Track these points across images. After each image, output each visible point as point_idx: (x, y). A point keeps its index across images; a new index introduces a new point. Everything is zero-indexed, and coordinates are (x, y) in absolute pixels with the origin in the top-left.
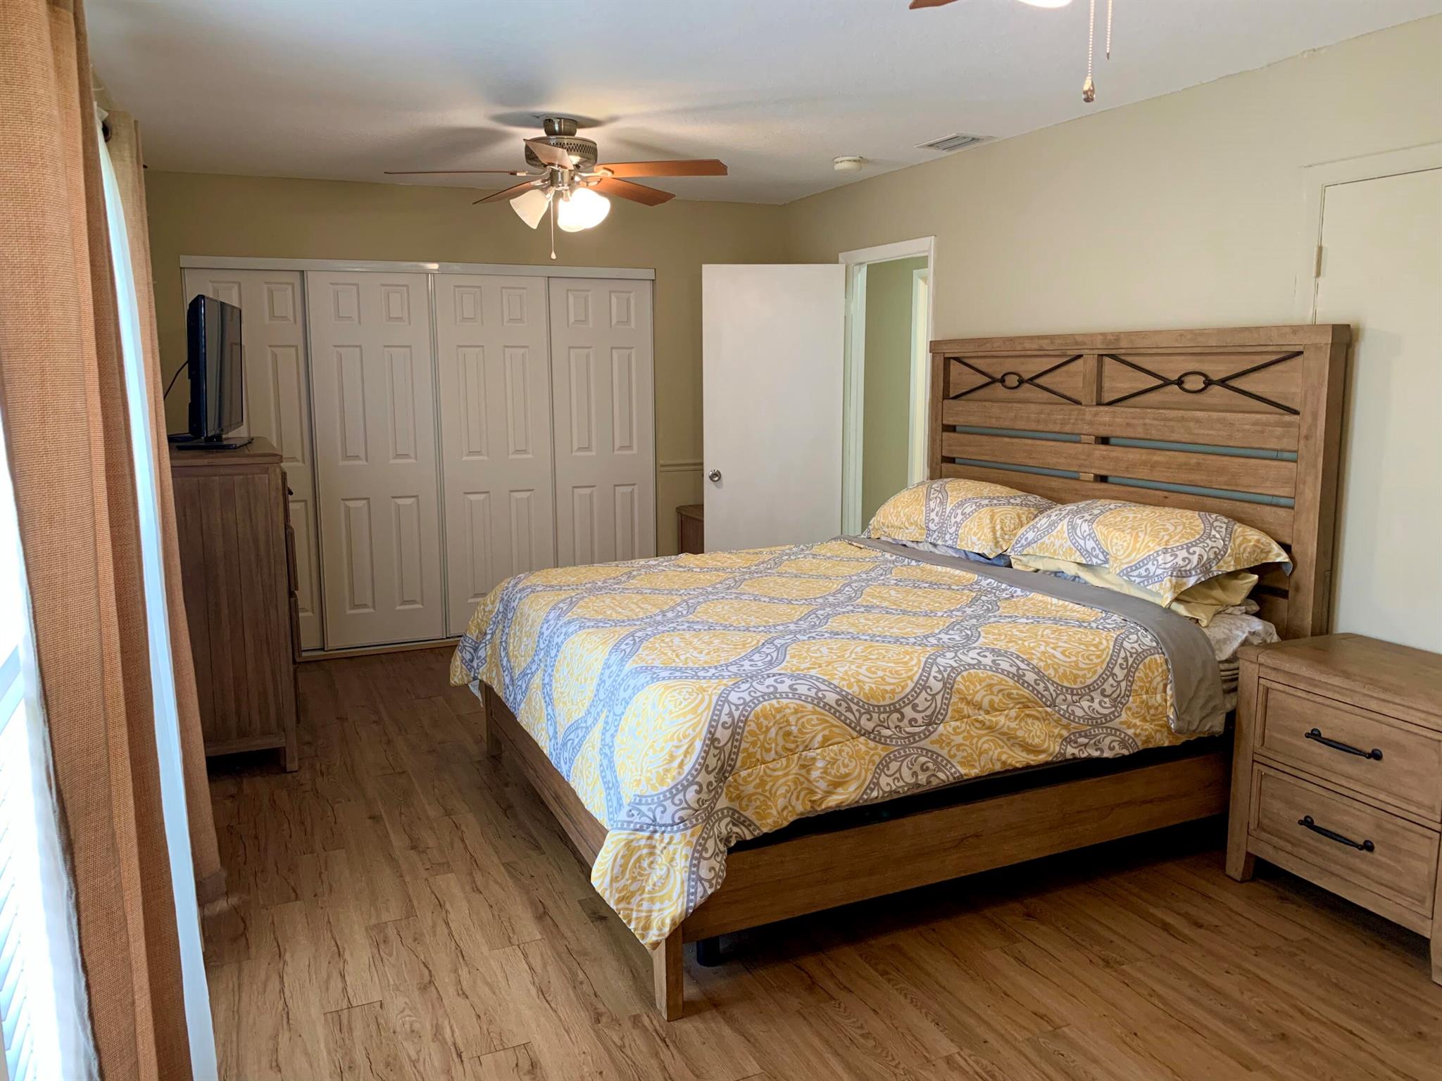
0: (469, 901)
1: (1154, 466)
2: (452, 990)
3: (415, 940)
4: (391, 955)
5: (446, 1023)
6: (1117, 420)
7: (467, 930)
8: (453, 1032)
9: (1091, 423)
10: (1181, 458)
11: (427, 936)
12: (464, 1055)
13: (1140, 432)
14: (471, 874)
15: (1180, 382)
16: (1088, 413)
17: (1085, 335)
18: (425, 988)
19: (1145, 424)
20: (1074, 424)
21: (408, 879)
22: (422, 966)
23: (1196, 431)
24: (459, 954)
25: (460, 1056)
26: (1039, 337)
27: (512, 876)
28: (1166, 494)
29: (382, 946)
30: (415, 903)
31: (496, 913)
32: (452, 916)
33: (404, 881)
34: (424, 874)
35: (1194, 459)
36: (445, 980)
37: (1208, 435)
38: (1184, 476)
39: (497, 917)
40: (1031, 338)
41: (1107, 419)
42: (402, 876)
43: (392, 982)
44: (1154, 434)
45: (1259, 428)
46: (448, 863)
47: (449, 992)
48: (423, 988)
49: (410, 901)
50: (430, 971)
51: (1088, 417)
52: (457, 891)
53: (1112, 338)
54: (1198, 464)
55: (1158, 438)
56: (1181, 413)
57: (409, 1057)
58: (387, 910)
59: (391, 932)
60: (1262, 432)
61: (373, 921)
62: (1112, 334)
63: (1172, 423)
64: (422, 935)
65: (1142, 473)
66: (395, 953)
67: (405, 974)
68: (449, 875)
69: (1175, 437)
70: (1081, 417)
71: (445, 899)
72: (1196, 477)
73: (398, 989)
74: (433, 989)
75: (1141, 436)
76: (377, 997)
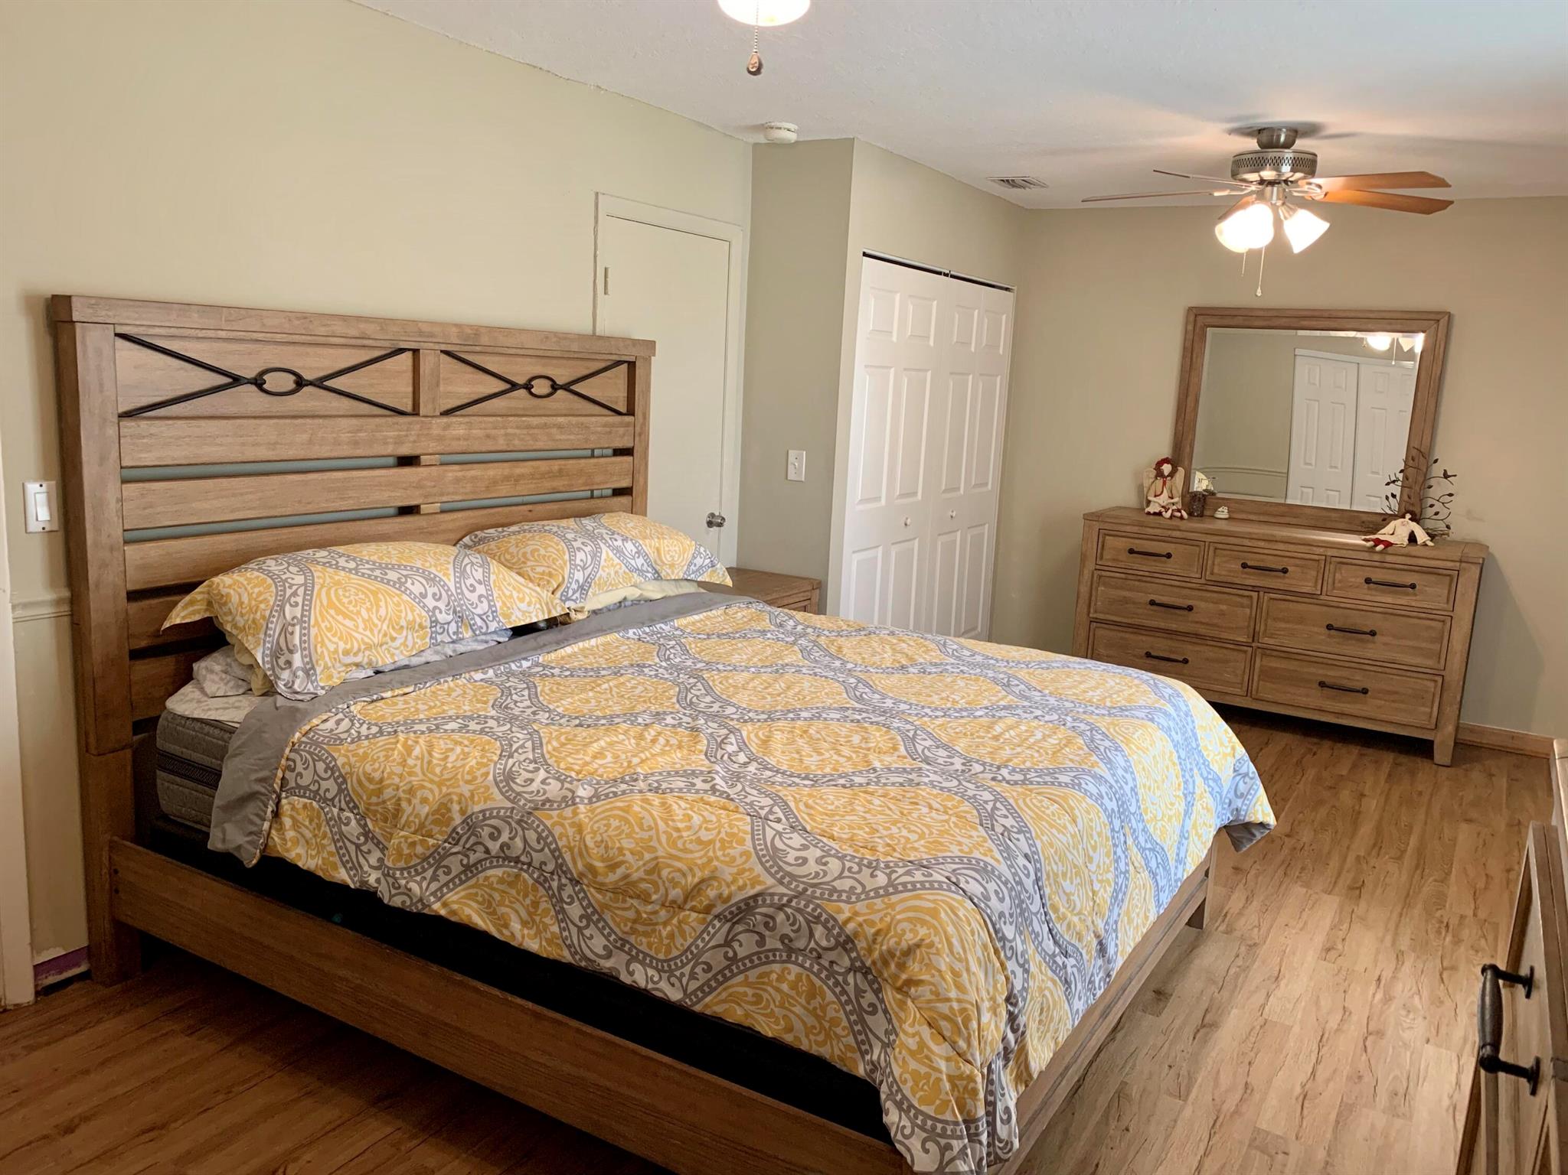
0: (1269, 1082)
1: (518, 479)
2: (1354, 1018)
3: (1360, 1078)
4: (1396, 1078)
5: (1376, 1001)
6: (474, 431)
7: (1297, 1056)
8: (1374, 994)
9: (440, 439)
10: (543, 466)
11: (1345, 1074)
12: (1376, 978)
13: (501, 444)
14: (1237, 1112)
15: (528, 386)
16: (435, 426)
17: (433, 323)
18: (1378, 1033)
19: (506, 435)
20: (415, 442)
21: (1321, 1155)
22: (1369, 1050)
23: (558, 437)
24: (1324, 1039)
25: (1379, 979)
26: (359, 319)
27: (1191, 1079)
28: (530, 507)
29: (1401, 1091)
30: (1333, 1117)
31: (1252, 1054)
32: (1303, 1077)
33: (1329, 1155)
34: (1295, 1149)
35: (556, 465)
36: (1355, 1029)
37: (568, 440)
38: (548, 485)
39: (1255, 1050)
40: (344, 318)
41: (462, 432)
42: (1327, 1163)
43: (1408, 1054)
44: (517, 444)
45: (608, 429)
46: (1249, 1145)
47: (1359, 1016)
48: (1380, 1034)
49: (1337, 1122)
50: (1364, 1041)
51: (435, 432)
52: (1272, 1100)
53: (470, 331)
54: (560, 471)
55: (523, 448)
56: (544, 420)
57: (1421, 998)
58: (1373, 1126)
59: (1383, 1099)
60: (610, 433)
61: (1399, 1123)
62: (471, 326)
63: (536, 431)
64: (1349, 1078)
65: (504, 490)
66: (1391, 1078)
67: (1390, 1053)
68: (1264, 1126)
69: (539, 445)
70: (426, 432)
71: (1294, 1101)
72: (558, 483)
73: (1405, 1044)
74: (1370, 1028)
75: (504, 448)
76: (1430, 1049)
